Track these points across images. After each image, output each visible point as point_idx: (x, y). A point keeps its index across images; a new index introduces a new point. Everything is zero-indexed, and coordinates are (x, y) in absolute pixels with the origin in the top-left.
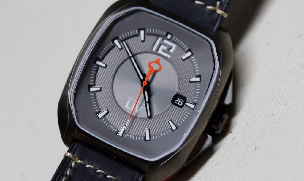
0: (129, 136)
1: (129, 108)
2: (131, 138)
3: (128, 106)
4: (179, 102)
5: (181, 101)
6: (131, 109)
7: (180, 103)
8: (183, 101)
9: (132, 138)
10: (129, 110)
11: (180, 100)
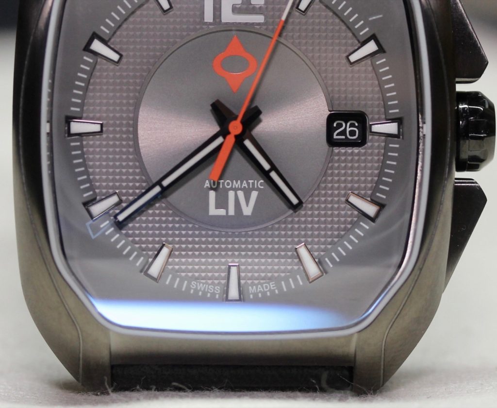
0: (260, 292)
1: (222, 212)
2: (268, 294)
3: (217, 207)
4: (348, 129)
5: (352, 125)
6: (227, 212)
7: (352, 133)
8: (357, 124)
9: (270, 290)
10: (223, 216)
11: (348, 124)
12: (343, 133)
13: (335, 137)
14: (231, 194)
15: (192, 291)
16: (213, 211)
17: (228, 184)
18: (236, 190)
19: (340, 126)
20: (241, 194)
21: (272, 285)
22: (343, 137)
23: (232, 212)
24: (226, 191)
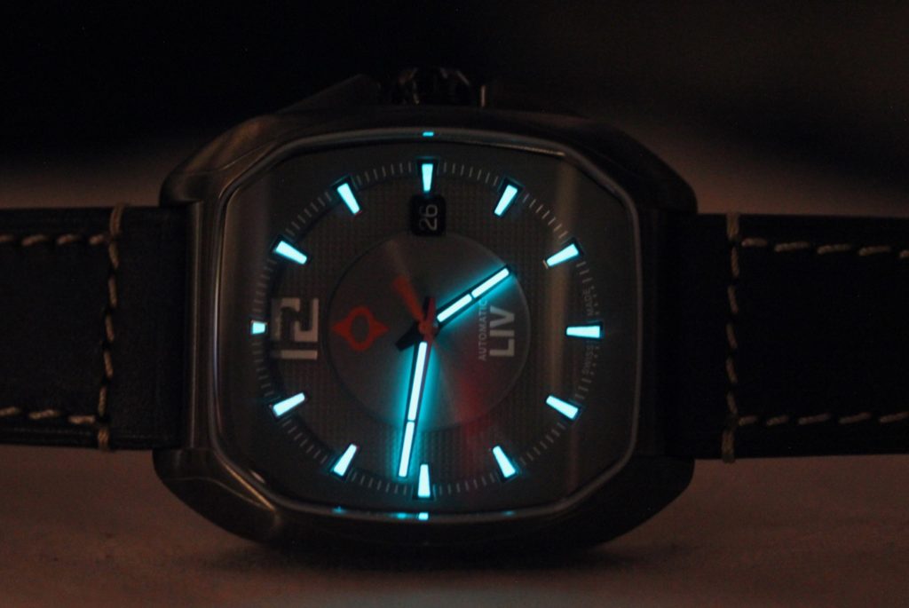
0: (593, 304)
1: (511, 343)
3: (506, 348)
4: (428, 215)
6: (511, 338)
8: (423, 206)
9: (592, 294)
10: (515, 342)
11: (423, 215)
12: (431, 220)
13: (435, 228)
14: (493, 333)
15: (592, 373)
16: (510, 352)
17: (483, 336)
18: (488, 329)
19: (424, 224)
20: (493, 324)
21: (586, 292)
22: (436, 221)
23: (510, 333)
24: (490, 339)
